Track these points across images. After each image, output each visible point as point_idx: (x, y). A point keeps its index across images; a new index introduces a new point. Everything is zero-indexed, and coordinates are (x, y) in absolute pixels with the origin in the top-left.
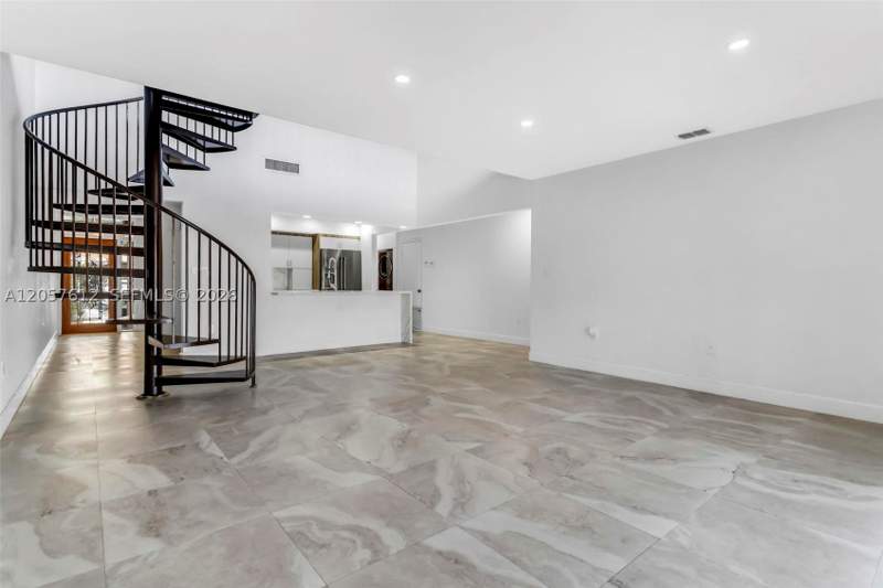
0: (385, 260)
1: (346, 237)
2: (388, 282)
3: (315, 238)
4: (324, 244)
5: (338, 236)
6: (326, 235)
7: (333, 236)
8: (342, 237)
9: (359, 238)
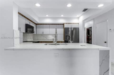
0: (89, 31)
1: (73, 23)
2: (90, 38)
3: (63, 24)
4: (66, 26)
5: (70, 23)
6: (66, 23)
7: (69, 23)
8: (72, 23)
9: (78, 24)
